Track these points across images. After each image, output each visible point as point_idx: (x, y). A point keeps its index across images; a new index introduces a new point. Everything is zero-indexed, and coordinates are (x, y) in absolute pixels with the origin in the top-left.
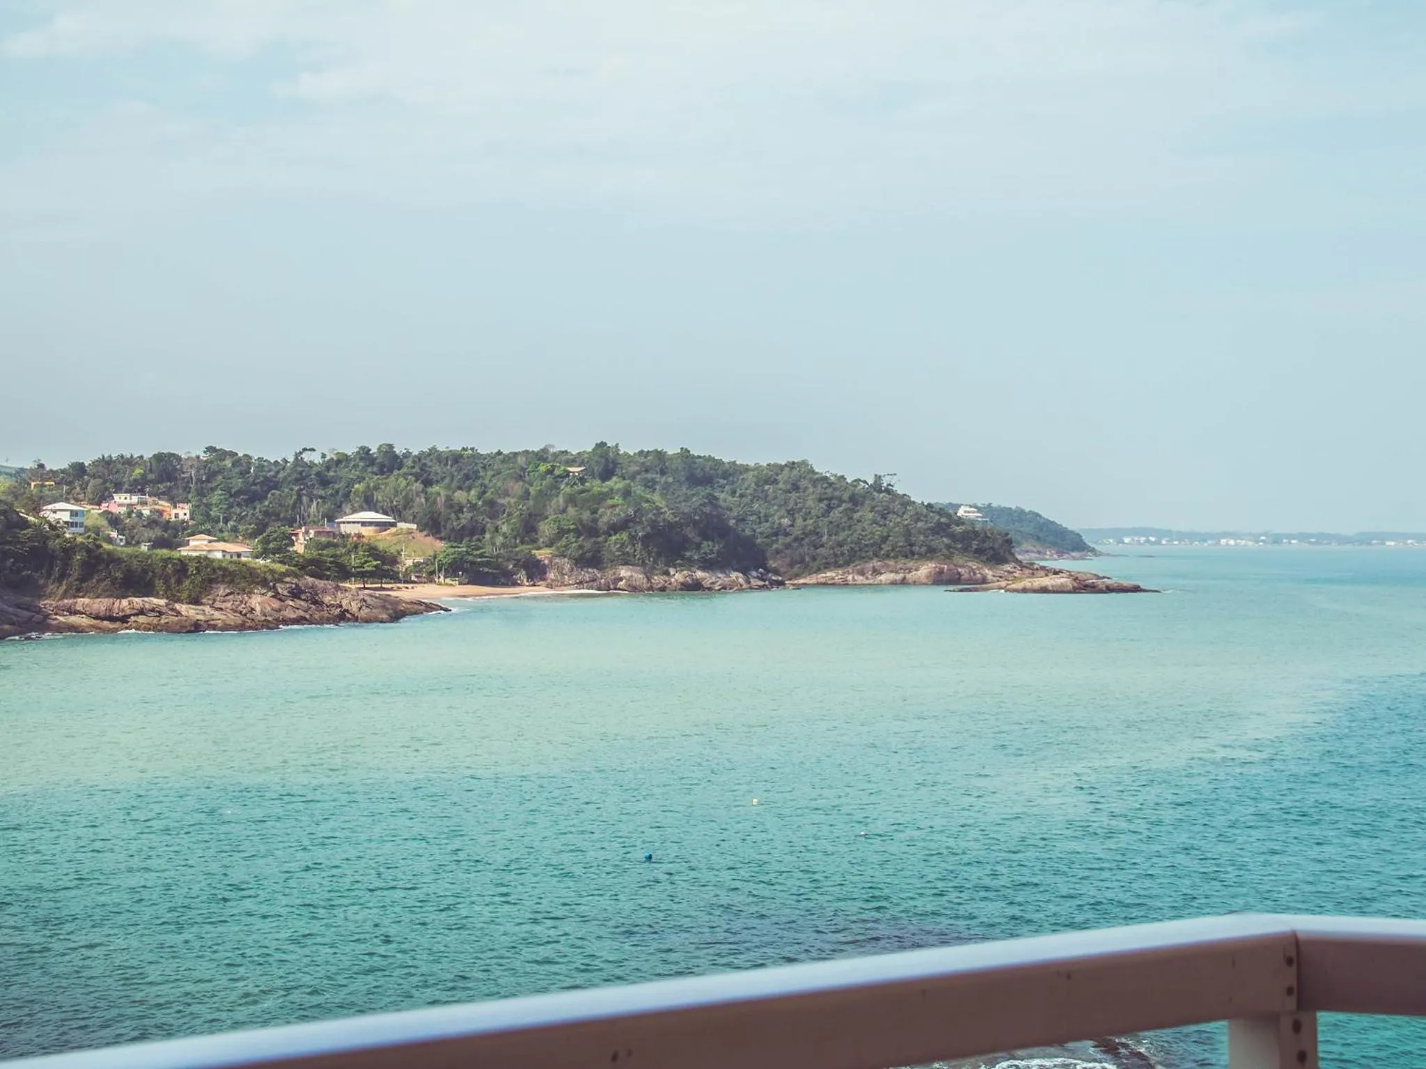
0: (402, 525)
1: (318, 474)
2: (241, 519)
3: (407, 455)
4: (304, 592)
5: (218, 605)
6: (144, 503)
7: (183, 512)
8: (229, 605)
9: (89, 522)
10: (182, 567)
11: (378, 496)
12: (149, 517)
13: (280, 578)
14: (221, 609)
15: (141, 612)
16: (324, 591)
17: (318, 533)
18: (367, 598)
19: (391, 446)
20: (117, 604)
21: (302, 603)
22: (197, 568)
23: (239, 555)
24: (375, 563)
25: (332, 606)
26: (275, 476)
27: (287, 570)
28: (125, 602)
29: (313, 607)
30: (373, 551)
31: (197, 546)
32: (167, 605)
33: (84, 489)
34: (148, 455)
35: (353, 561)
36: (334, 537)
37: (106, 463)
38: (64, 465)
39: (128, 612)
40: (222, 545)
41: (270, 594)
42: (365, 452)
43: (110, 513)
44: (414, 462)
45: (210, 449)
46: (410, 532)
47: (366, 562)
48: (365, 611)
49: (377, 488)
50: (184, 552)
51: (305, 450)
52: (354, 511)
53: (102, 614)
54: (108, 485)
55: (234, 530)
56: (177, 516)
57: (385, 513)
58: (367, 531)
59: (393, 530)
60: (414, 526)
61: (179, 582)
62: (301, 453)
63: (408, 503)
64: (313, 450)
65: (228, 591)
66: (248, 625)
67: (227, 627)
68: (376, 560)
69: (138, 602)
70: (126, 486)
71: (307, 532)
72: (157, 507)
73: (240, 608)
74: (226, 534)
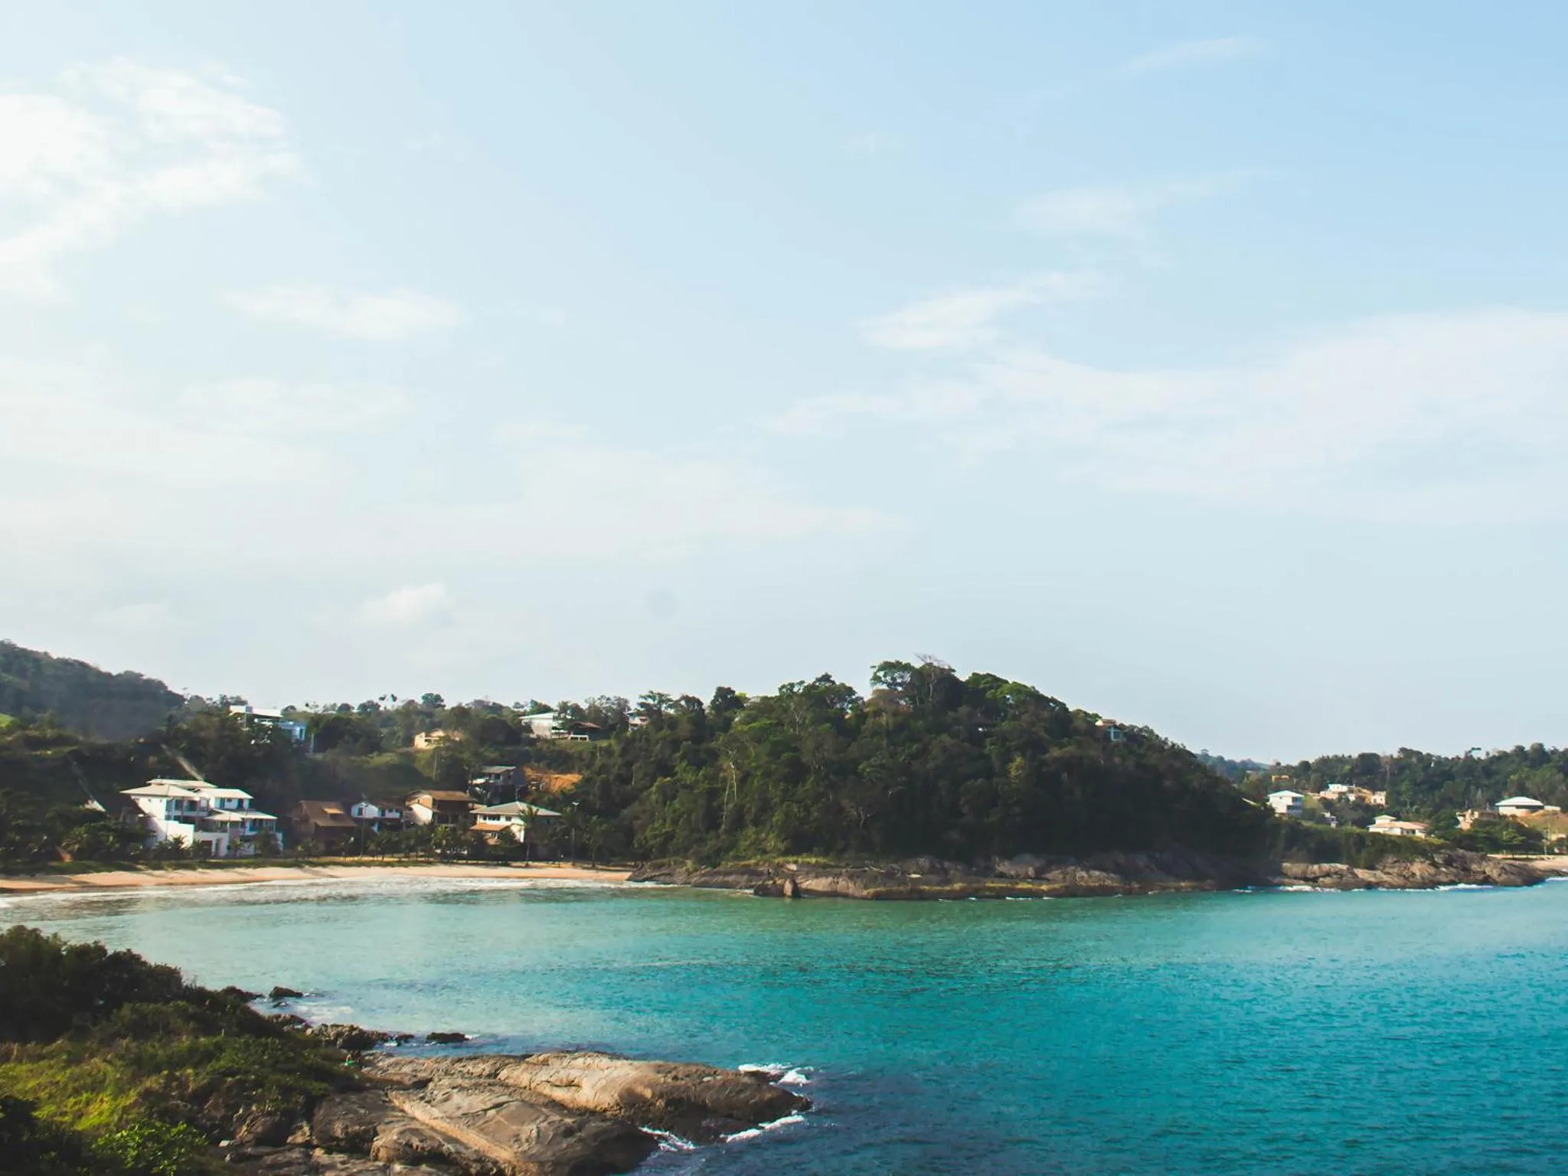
0: (1549, 808)
1: (1483, 768)
2: (1423, 803)
3: (1555, 752)
4: (1455, 861)
5: (1387, 870)
6: (1351, 791)
7: (1380, 798)
8: (1396, 870)
9: (1308, 806)
10: (1361, 841)
11: (1528, 784)
12: (1354, 802)
13: (1438, 849)
14: (1389, 874)
15: (1328, 875)
16: (1472, 861)
17: (1481, 815)
18: (1506, 867)
19: (1541, 746)
20: (1310, 867)
21: (1454, 870)
22: (1372, 842)
23: (1414, 831)
24: (1520, 838)
25: (1477, 872)
26: (1450, 770)
27: (1442, 844)
28: (1316, 867)
29: (1462, 873)
30: (1520, 828)
31: (1383, 825)
32: (1348, 869)
33: (1308, 780)
34: (1355, 755)
35: (1505, 835)
36: (1495, 817)
37: (1324, 761)
38: (1295, 763)
39: (1318, 874)
40: (1401, 824)
41: (1428, 862)
42: (1520, 749)
43: (1325, 799)
44: (1560, 757)
45: (1403, 750)
46: (1555, 813)
47: (1514, 837)
48: (1504, 877)
49: (1527, 778)
50: (1372, 829)
51: (1473, 749)
52: (1511, 796)
53: (1299, 876)
54: (1326, 778)
55: (1417, 811)
56: (1375, 800)
57: (1535, 798)
58: (1520, 813)
59: (1541, 812)
60: (1558, 809)
61: (1359, 851)
62: (1470, 752)
63: (1552, 790)
64: (1479, 749)
65: (1395, 859)
66: (1409, 883)
67: (1392, 886)
68: (1522, 836)
69: (1326, 866)
70: (1339, 778)
71: (1472, 814)
72: (1360, 794)
73: (1404, 873)
74: (1411, 815)
